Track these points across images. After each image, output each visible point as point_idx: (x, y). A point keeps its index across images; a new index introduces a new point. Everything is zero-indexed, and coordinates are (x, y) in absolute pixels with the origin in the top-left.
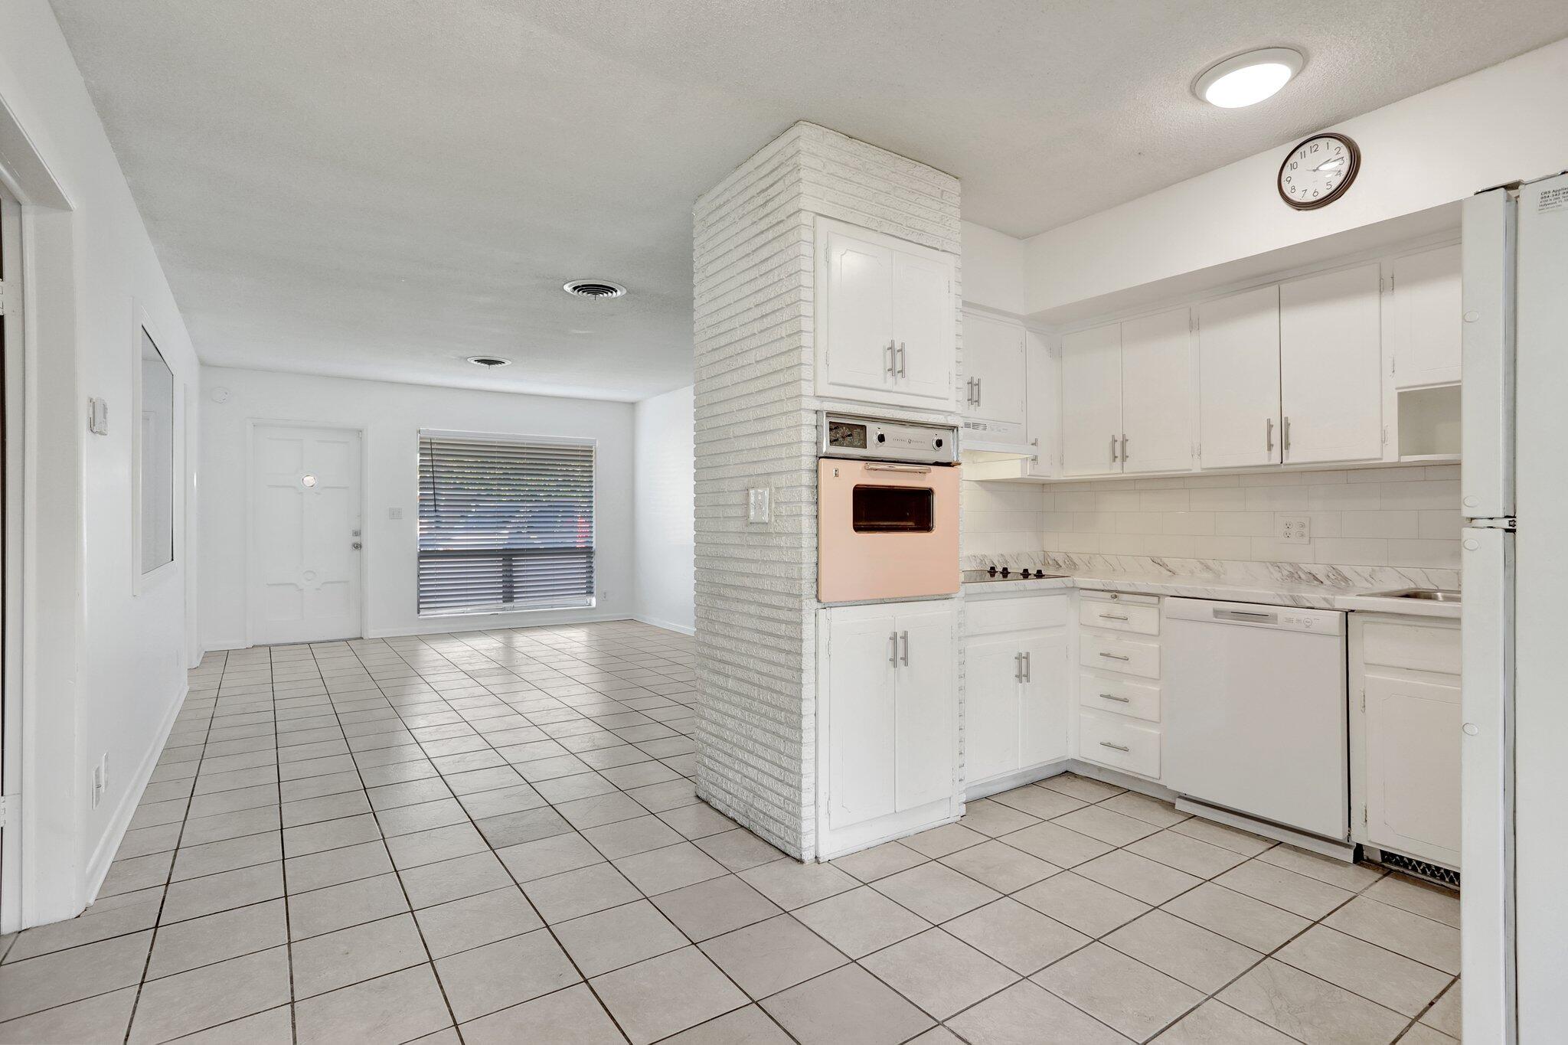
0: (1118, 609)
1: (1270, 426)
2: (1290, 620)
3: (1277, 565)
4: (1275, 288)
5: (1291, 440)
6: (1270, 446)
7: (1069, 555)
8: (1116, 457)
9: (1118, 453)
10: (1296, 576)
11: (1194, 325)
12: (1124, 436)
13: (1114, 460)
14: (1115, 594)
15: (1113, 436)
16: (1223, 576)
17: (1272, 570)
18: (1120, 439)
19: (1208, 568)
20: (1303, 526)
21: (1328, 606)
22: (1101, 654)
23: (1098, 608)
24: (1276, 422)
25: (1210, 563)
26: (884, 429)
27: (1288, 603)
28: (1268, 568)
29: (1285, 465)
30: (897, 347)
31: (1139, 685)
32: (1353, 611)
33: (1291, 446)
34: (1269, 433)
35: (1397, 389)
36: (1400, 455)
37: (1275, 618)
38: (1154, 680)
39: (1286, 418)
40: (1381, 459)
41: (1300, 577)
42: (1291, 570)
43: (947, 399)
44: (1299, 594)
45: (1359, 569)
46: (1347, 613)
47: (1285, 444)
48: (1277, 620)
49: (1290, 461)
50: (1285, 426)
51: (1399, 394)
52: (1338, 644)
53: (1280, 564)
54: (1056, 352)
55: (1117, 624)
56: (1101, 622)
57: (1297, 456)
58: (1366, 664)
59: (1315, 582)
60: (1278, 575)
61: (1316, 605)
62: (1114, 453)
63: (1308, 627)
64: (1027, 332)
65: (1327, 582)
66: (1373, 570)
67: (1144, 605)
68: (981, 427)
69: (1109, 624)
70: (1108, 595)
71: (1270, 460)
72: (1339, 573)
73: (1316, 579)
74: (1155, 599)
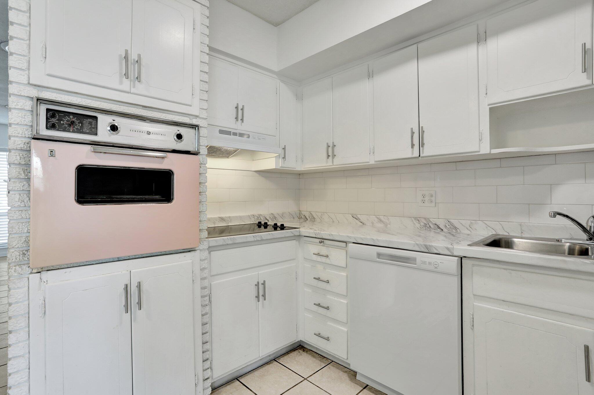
0: (323, 250)
1: (413, 133)
2: (424, 263)
3: (417, 219)
4: (415, 46)
5: (425, 142)
6: (413, 146)
7: (312, 213)
8: (329, 156)
9: (330, 154)
10: (428, 226)
11: (370, 75)
12: (333, 143)
13: (328, 158)
14: (322, 240)
15: (328, 144)
16: (389, 226)
17: (415, 222)
18: (331, 145)
19: (381, 221)
20: (432, 196)
21: (449, 253)
22: (315, 278)
23: (314, 248)
24: (416, 131)
25: (382, 218)
26: (119, 121)
27: (423, 250)
28: (413, 221)
29: (422, 157)
30: (133, 57)
31: (336, 299)
32: (465, 257)
33: (425, 146)
34: (412, 137)
35: (488, 105)
36: (491, 149)
37: (414, 260)
38: (345, 296)
39: (422, 127)
40: (479, 152)
41: (430, 227)
42: (426, 223)
43: (191, 106)
44: (430, 244)
45: (463, 222)
46: (461, 258)
47: (421, 144)
48: (416, 261)
49: (424, 155)
50: (421, 132)
51: (490, 109)
52: (456, 281)
53: (419, 219)
54: (299, 97)
55: (324, 259)
56: (315, 258)
57: (427, 151)
58: (474, 295)
59: (439, 230)
60: (418, 225)
61: (442, 252)
62: (328, 153)
63: (436, 268)
64: (280, 83)
65: (445, 230)
66: (471, 223)
67: (338, 247)
68: (246, 136)
69: (319, 259)
70: (318, 240)
71: (413, 153)
72: (452, 225)
73: (439, 228)
74: (344, 244)
